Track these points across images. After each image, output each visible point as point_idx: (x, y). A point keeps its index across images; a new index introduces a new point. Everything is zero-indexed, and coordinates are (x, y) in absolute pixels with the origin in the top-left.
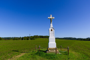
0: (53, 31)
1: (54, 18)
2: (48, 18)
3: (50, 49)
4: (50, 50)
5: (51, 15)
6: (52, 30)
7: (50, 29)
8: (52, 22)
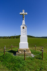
0: (25, 29)
1: (27, 13)
2: (20, 13)
3: (21, 50)
4: (20, 52)
5: (24, 11)
6: (23, 28)
7: (22, 27)
8: (24, 19)
